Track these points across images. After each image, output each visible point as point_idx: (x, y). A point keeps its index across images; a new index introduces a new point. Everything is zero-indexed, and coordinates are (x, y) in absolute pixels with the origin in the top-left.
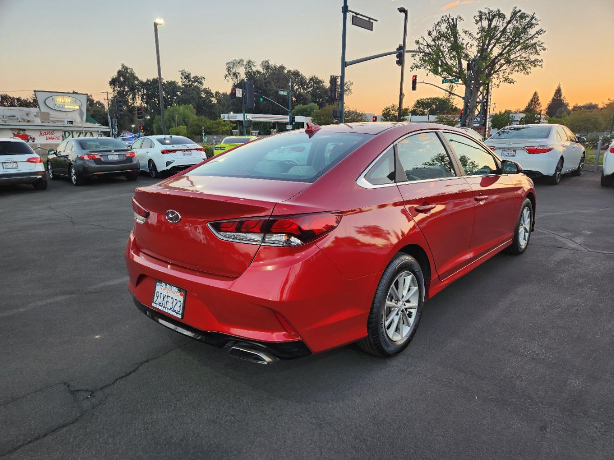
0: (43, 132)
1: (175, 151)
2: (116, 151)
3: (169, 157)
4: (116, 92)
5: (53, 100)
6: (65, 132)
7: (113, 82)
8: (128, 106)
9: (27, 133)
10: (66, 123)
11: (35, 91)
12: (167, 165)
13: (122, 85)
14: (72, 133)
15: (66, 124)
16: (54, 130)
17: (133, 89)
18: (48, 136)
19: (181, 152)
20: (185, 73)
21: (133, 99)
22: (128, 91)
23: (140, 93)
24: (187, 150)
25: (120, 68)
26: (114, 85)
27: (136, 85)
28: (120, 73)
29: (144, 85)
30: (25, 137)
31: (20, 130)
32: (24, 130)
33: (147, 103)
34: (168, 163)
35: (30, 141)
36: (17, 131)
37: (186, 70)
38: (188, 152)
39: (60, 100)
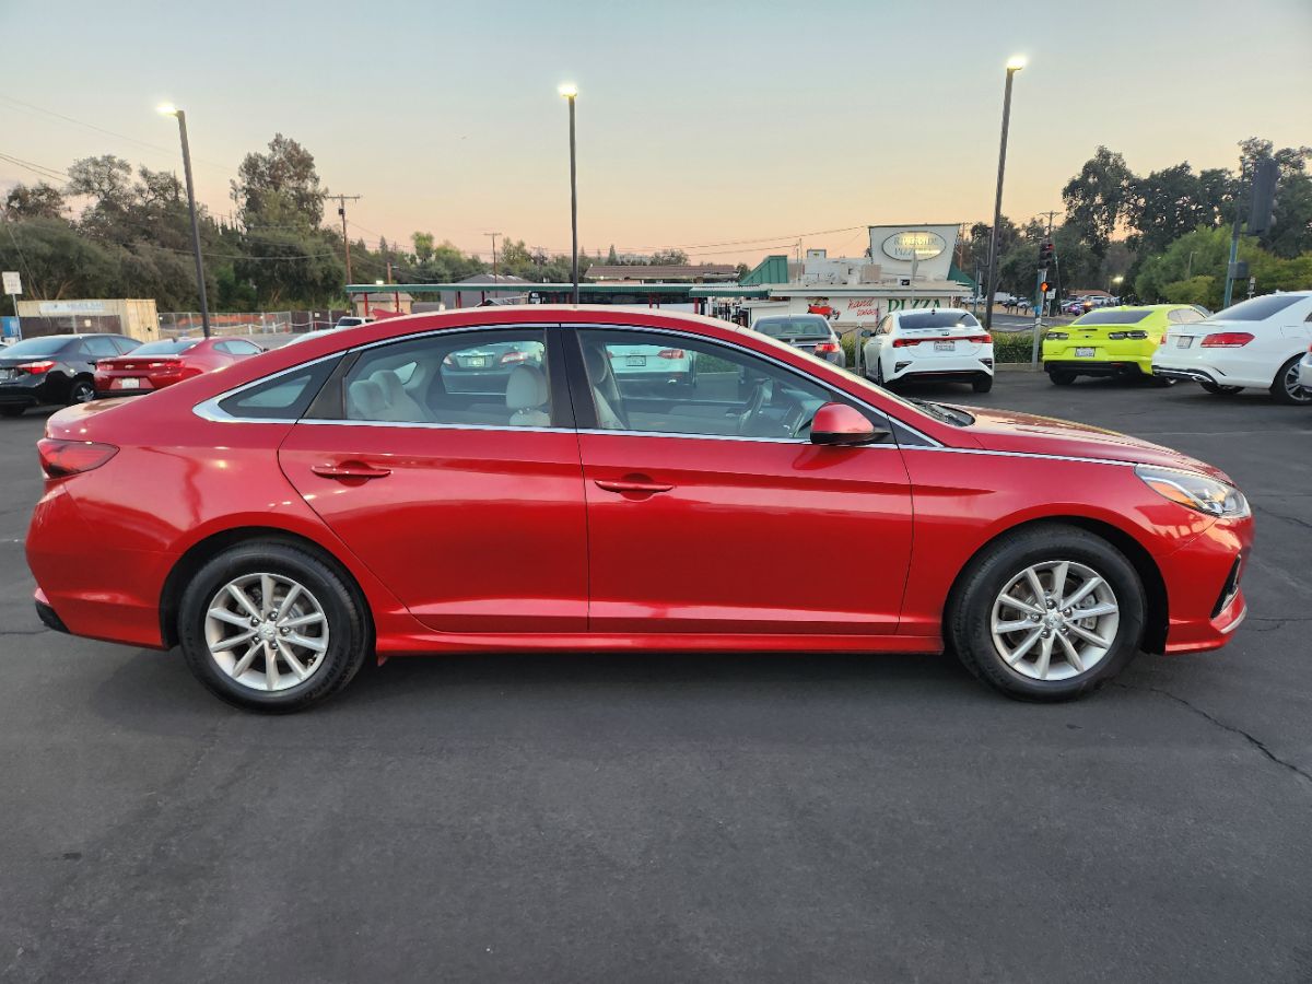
0: (854, 302)
1: (916, 342)
2: (797, 340)
3: (902, 354)
4: (1073, 210)
5: (897, 242)
6: (890, 301)
7: (1072, 190)
8: (1093, 239)
9: (830, 304)
10: (899, 283)
11: (870, 227)
12: (896, 371)
13: (1089, 193)
14: (903, 301)
15: (898, 285)
16: (873, 298)
17: (1113, 202)
18: (862, 308)
19: (932, 343)
20: (1255, 145)
21: (1110, 222)
22: (1100, 206)
23: (1126, 206)
24: (945, 340)
25: (1092, 155)
26: (1073, 195)
27: (1124, 189)
28: (1090, 168)
29: (1140, 187)
30: (826, 312)
31: (820, 298)
32: (826, 298)
33: (1139, 227)
34: (900, 366)
35: (832, 318)
36: (815, 301)
37: (1260, 139)
38: (948, 344)
39: (908, 240)
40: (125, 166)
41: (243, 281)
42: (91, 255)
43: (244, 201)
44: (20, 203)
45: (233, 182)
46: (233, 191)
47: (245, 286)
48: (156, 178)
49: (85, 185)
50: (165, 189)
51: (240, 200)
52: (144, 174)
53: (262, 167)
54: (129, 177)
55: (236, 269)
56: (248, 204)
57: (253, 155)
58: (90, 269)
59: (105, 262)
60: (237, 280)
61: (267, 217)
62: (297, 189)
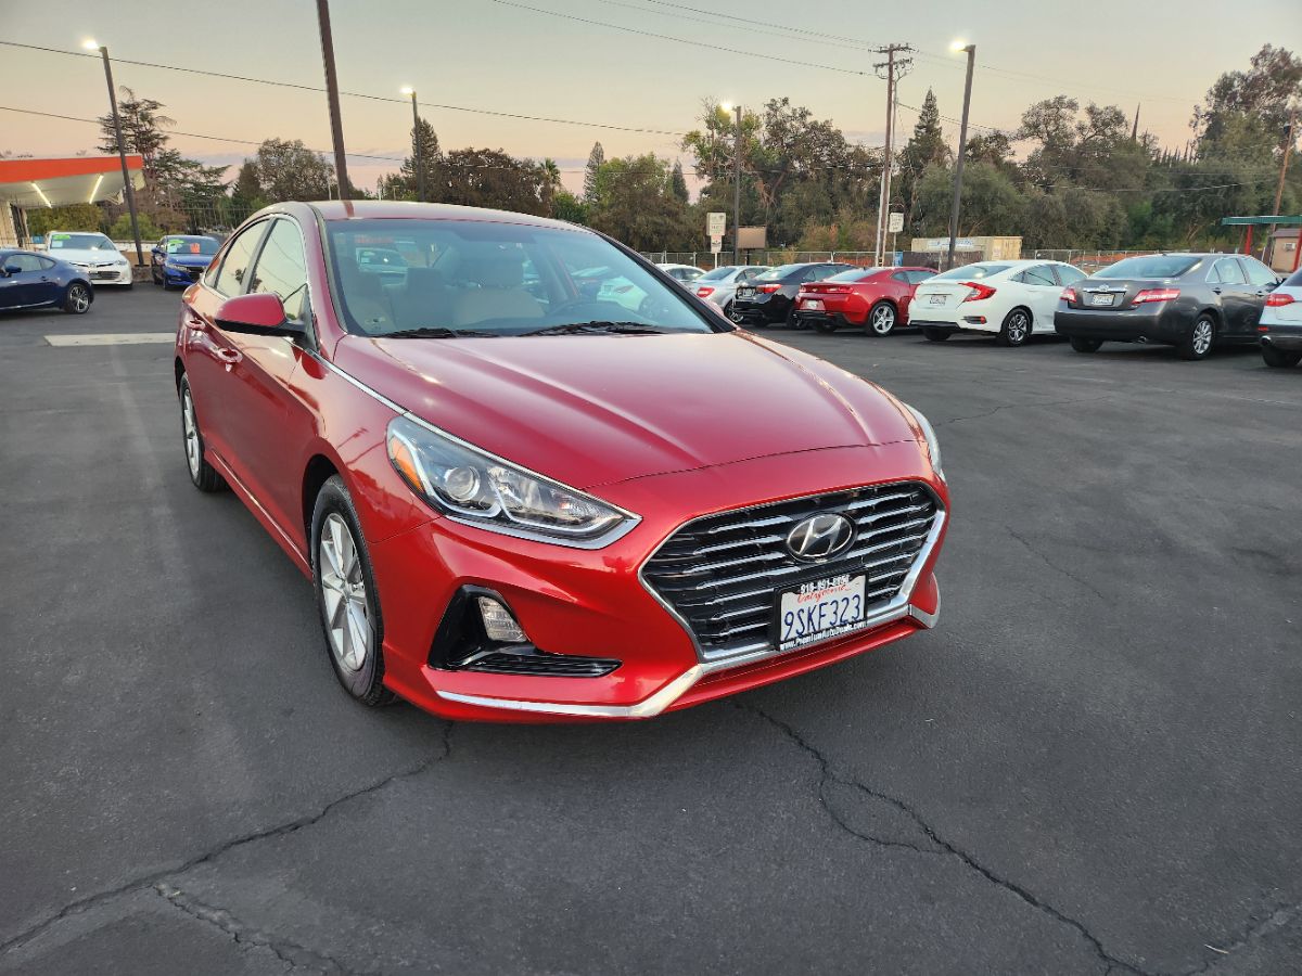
40: (1072, 105)
41: (1160, 216)
42: (1004, 196)
43: (1205, 127)
44: (974, 151)
45: (1197, 108)
46: (1194, 118)
47: (1163, 222)
48: (1100, 114)
49: (1032, 129)
50: (1106, 124)
51: (1199, 126)
52: (1091, 111)
53: (1237, 86)
54: (1074, 116)
55: (1154, 205)
56: (1208, 130)
57: (1229, 75)
58: (1000, 209)
59: (1017, 202)
60: (1154, 214)
61: (1225, 144)
62: (1271, 108)
